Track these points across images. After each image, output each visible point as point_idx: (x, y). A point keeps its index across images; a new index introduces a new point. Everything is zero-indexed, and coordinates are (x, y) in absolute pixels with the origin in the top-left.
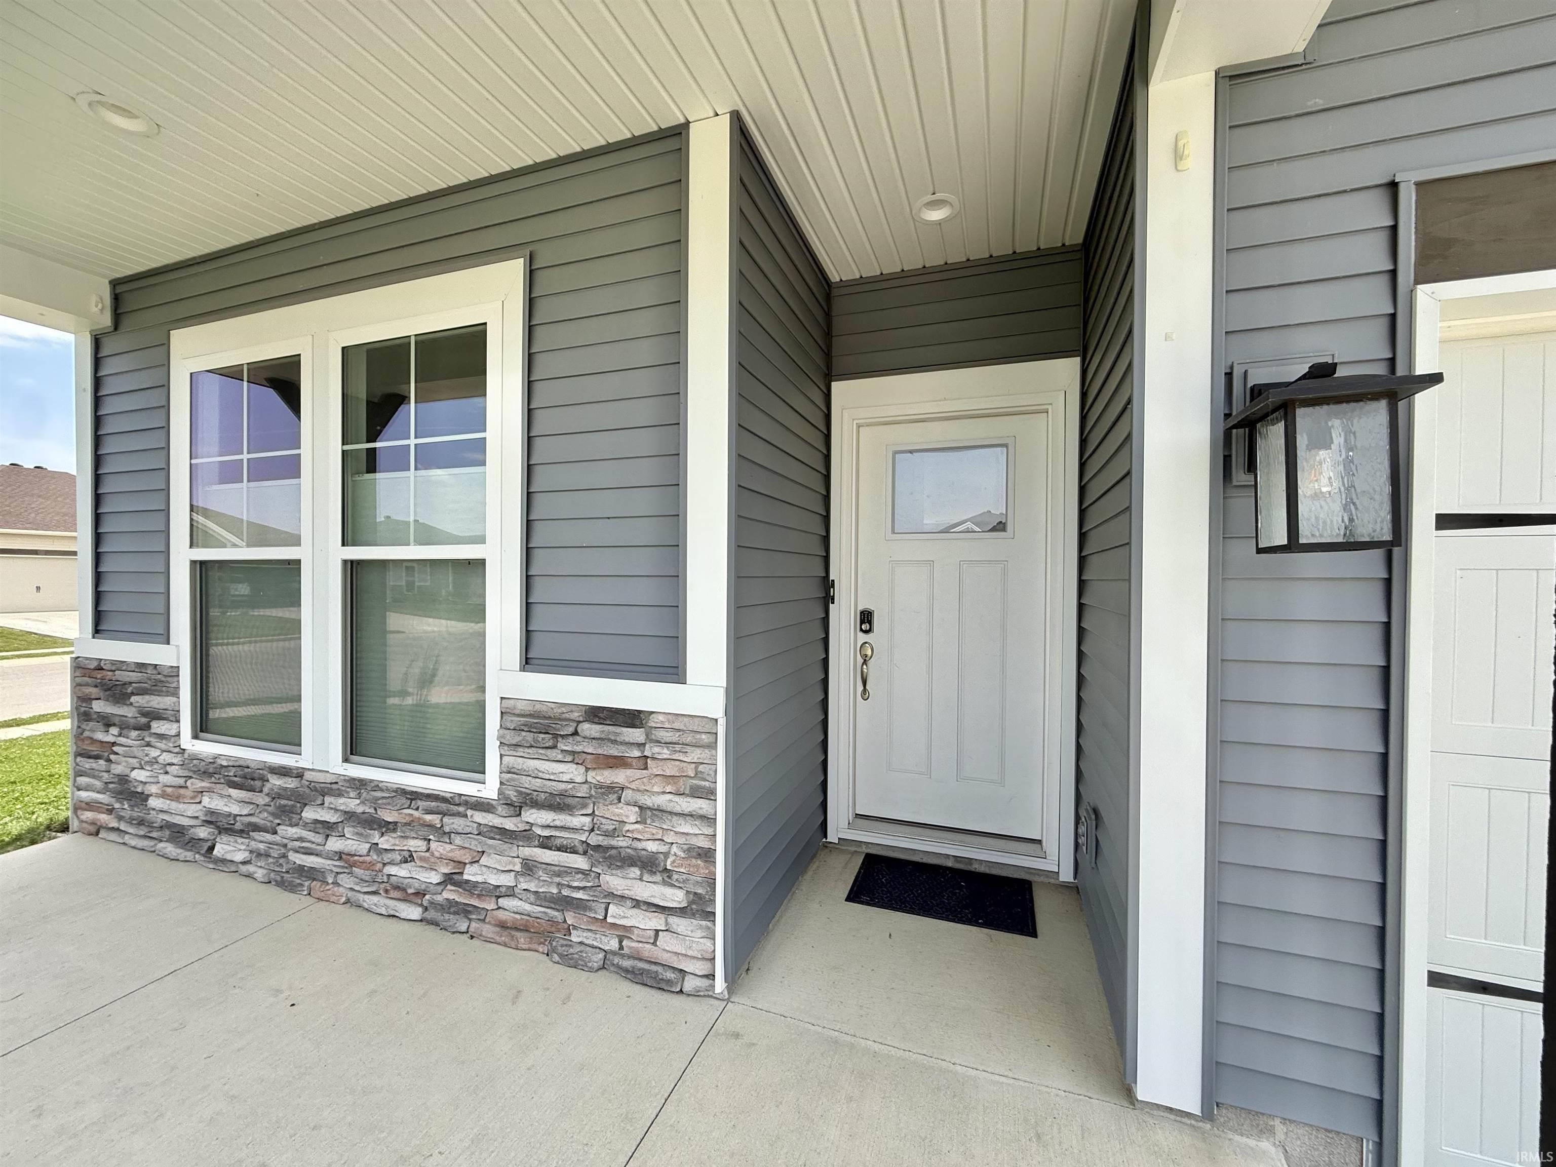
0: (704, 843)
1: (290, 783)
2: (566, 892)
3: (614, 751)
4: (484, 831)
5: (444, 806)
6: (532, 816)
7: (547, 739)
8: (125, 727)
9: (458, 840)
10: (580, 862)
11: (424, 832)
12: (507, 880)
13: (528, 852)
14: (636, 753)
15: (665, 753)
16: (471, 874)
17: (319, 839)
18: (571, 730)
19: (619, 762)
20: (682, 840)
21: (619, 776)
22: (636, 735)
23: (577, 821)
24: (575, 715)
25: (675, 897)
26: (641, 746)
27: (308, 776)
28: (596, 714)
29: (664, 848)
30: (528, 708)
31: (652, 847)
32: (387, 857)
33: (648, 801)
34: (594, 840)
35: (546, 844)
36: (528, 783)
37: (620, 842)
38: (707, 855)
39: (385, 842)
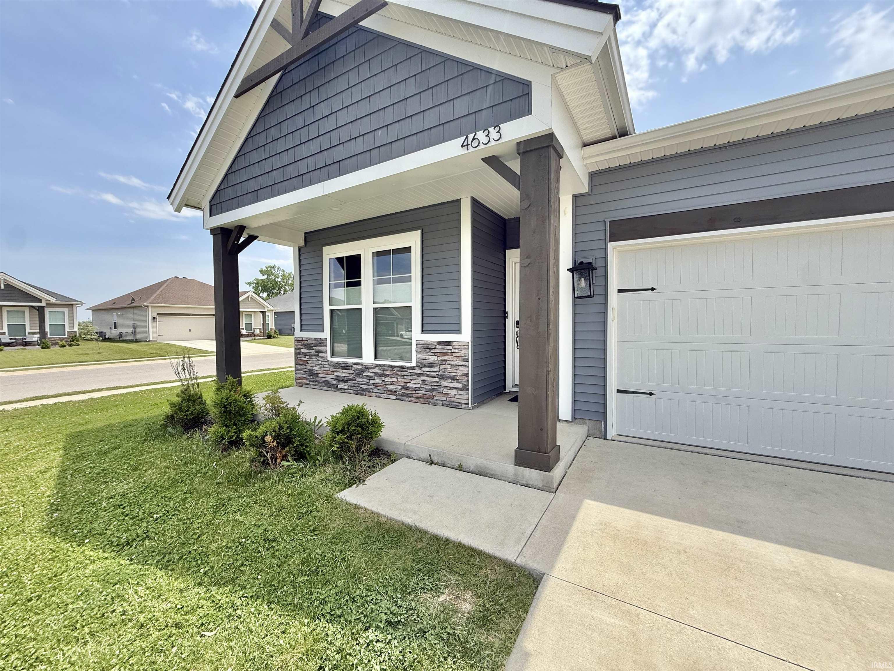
0: (466, 372)
1: (360, 367)
2: (433, 387)
3: (445, 351)
4: (412, 374)
5: (401, 369)
6: (423, 369)
7: (428, 350)
8: (311, 356)
9: (405, 377)
10: (437, 380)
11: (396, 376)
12: (418, 386)
13: (423, 378)
14: (450, 352)
15: (457, 351)
16: (409, 385)
17: (368, 381)
18: (434, 347)
19: (445, 354)
20: (461, 372)
21: (446, 358)
22: (450, 347)
23: (435, 370)
24: (435, 344)
25: (459, 385)
26: (451, 350)
27: (364, 364)
28: (440, 343)
29: (456, 374)
30: (423, 342)
31: (454, 374)
32: (387, 383)
33: (453, 363)
34: (440, 373)
35: (428, 376)
36: (423, 361)
37: (446, 374)
38: (467, 375)
39: (386, 379)
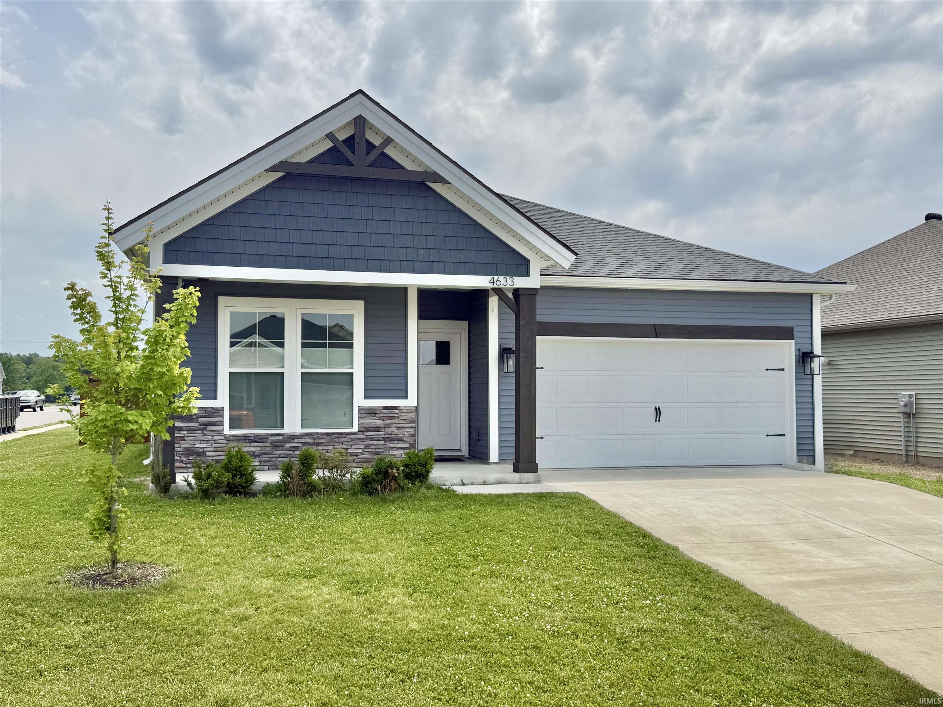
1: (281, 438)
2: (377, 450)
3: (391, 415)
4: (352, 440)
6: (366, 434)
7: (373, 415)
8: (190, 430)
9: (346, 443)
10: (382, 442)
11: (333, 444)
12: (360, 451)
13: (367, 443)
14: (397, 415)
15: (404, 414)
16: (349, 451)
17: (291, 452)
18: (379, 412)
19: (392, 418)
20: (407, 433)
21: (393, 421)
22: (397, 411)
23: (381, 433)
24: (381, 408)
25: (407, 445)
27: (286, 435)
28: (385, 408)
29: (403, 435)
30: (368, 408)
31: (400, 436)
33: (399, 425)
34: (386, 436)
35: (372, 440)
36: (367, 426)
37: (393, 436)
38: (414, 435)
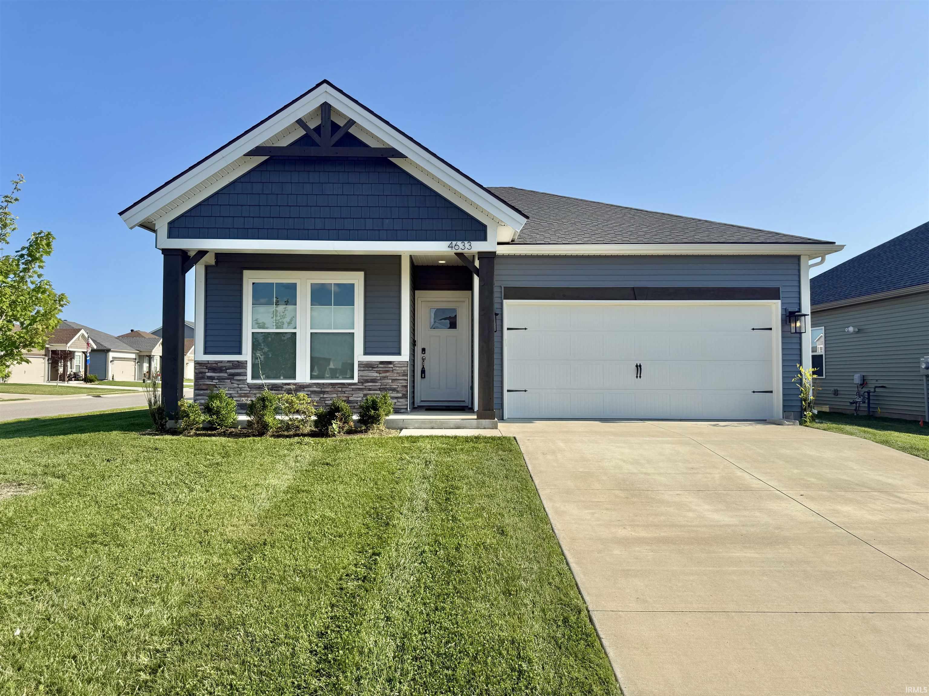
0: (406, 384)
1: (292, 387)
3: (387, 369)
4: (353, 390)
5: (342, 386)
6: (367, 385)
7: (371, 369)
8: (220, 379)
9: (347, 392)
10: (379, 392)
11: (336, 393)
13: (365, 392)
14: (391, 369)
15: (398, 369)
16: (350, 399)
18: (376, 366)
19: (387, 371)
20: (401, 384)
21: (388, 374)
22: (392, 366)
23: (377, 384)
24: (377, 363)
25: (400, 395)
27: (297, 384)
28: (382, 363)
29: (397, 387)
30: (365, 363)
31: (394, 387)
33: (393, 378)
34: (381, 387)
35: (370, 390)
36: (365, 378)
37: (387, 387)
38: (406, 386)
